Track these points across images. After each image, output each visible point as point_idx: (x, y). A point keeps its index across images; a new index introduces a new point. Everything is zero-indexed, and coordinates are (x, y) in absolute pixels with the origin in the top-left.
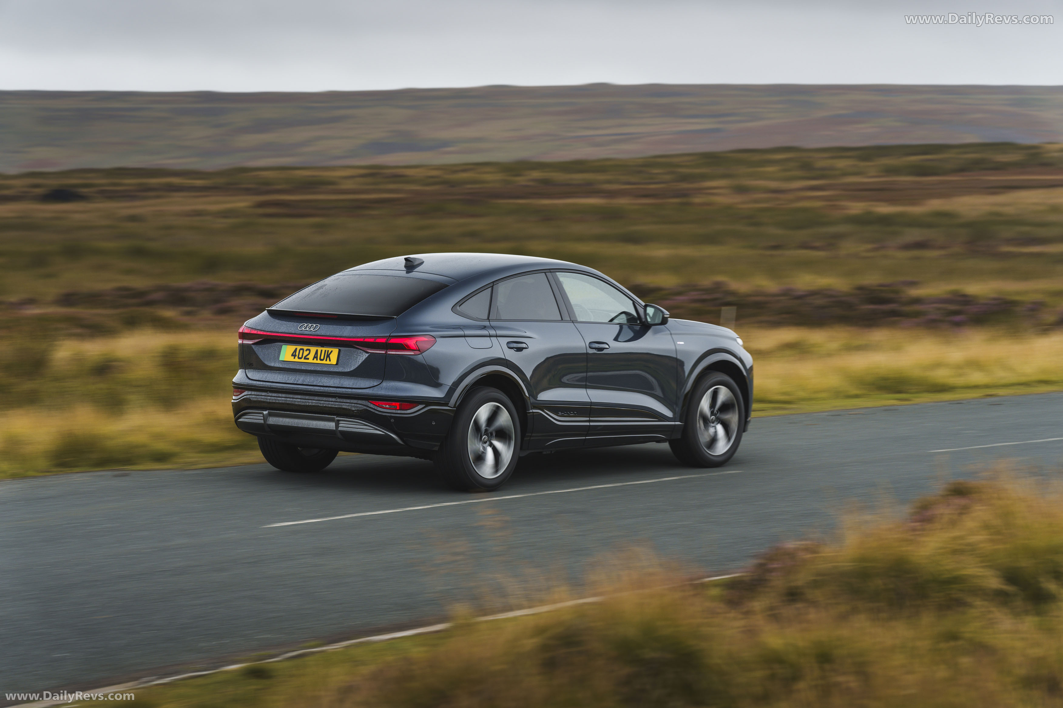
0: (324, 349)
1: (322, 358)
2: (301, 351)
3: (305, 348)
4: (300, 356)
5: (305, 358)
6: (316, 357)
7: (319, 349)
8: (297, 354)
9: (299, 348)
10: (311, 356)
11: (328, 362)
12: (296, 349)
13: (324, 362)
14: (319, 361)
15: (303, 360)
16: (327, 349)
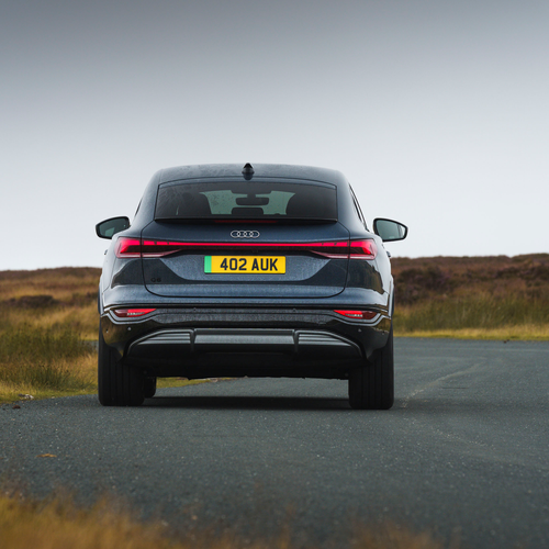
0: (265, 258)
1: (265, 267)
2: (233, 262)
3: (238, 258)
4: (233, 266)
5: (240, 269)
6: (255, 266)
7: (259, 258)
8: (228, 264)
9: (229, 258)
10: (249, 267)
11: (274, 271)
12: (225, 260)
13: (268, 271)
14: (261, 271)
15: (237, 271)
16: (269, 258)
